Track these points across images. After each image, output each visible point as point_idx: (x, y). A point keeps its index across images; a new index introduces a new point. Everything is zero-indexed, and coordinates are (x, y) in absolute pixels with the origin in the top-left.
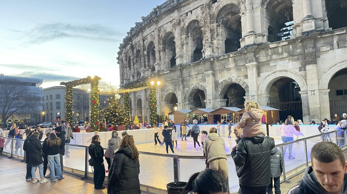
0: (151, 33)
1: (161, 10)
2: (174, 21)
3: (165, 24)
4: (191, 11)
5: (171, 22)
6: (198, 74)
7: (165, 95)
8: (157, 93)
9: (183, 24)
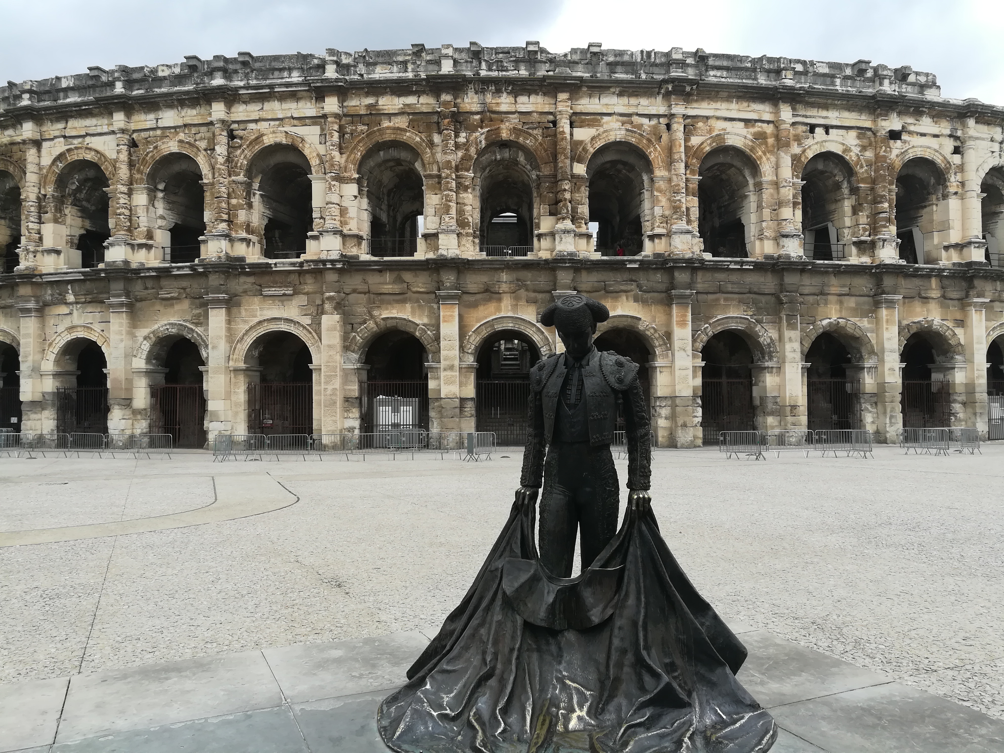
0: (630, 115)
1: (707, 71)
2: (760, 124)
3: (718, 118)
4: (827, 128)
5: (747, 122)
6: (848, 295)
7: (707, 335)
8: (682, 324)
9: (796, 149)
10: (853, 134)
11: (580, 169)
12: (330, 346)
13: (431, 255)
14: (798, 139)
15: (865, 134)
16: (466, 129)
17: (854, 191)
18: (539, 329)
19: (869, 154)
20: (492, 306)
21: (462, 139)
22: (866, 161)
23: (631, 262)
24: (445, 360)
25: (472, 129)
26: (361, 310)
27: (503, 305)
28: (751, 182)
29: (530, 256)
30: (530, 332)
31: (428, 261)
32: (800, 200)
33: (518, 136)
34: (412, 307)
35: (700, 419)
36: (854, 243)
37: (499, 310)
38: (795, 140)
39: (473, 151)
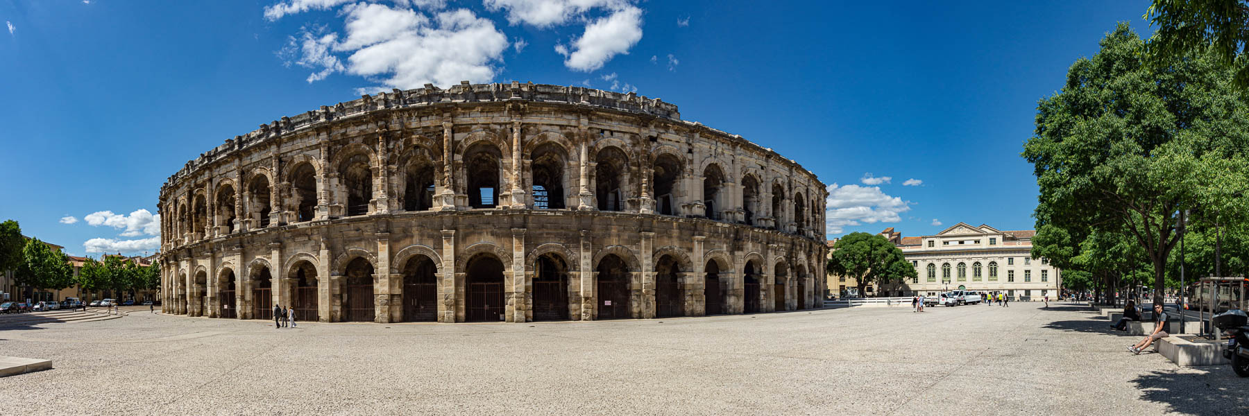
7: (535, 255)
8: (519, 249)
9: (592, 143)
10: (627, 136)
11: (459, 158)
12: (324, 267)
13: (374, 213)
14: (593, 137)
15: (634, 137)
16: (393, 140)
17: (629, 170)
18: (434, 254)
19: (637, 149)
20: (408, 241)
21: (391, 146)
22: (636, 152)
23: (486, 212)
24: (381, 272)
25: (397, 139)
26: (340, 246)
27: (414, 239)
28: (566, 163)
29: (430, 210)
30: (429, 255)
31: (371, 217)
32: (595, 174)
33: (422, 142)
34: (365, 244)
35: (531, 306)
36: (629, 201)
37: (412, 243)
38: (592, 138)
39: (397, 152)
